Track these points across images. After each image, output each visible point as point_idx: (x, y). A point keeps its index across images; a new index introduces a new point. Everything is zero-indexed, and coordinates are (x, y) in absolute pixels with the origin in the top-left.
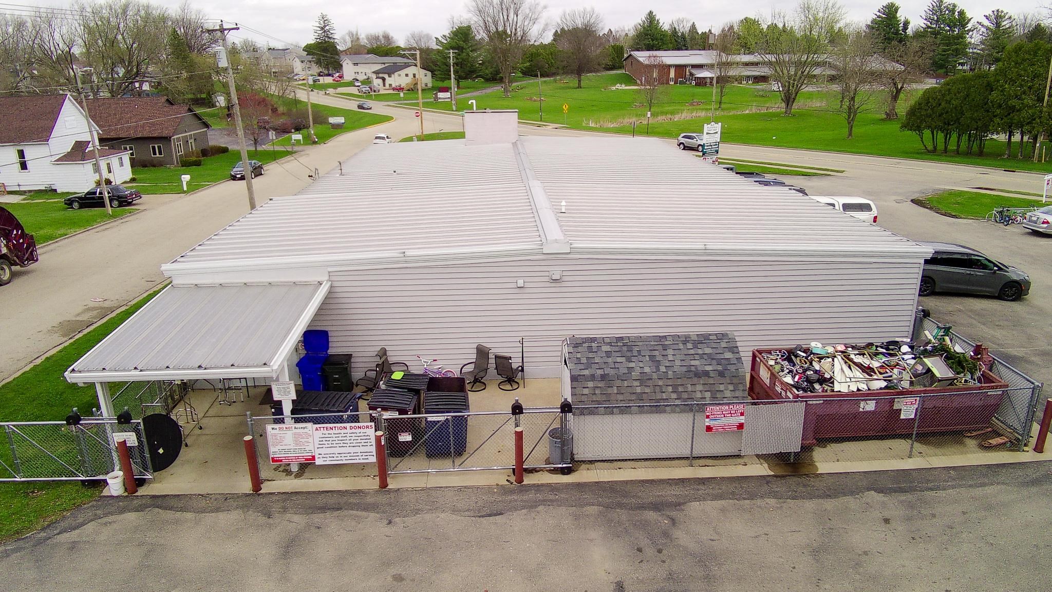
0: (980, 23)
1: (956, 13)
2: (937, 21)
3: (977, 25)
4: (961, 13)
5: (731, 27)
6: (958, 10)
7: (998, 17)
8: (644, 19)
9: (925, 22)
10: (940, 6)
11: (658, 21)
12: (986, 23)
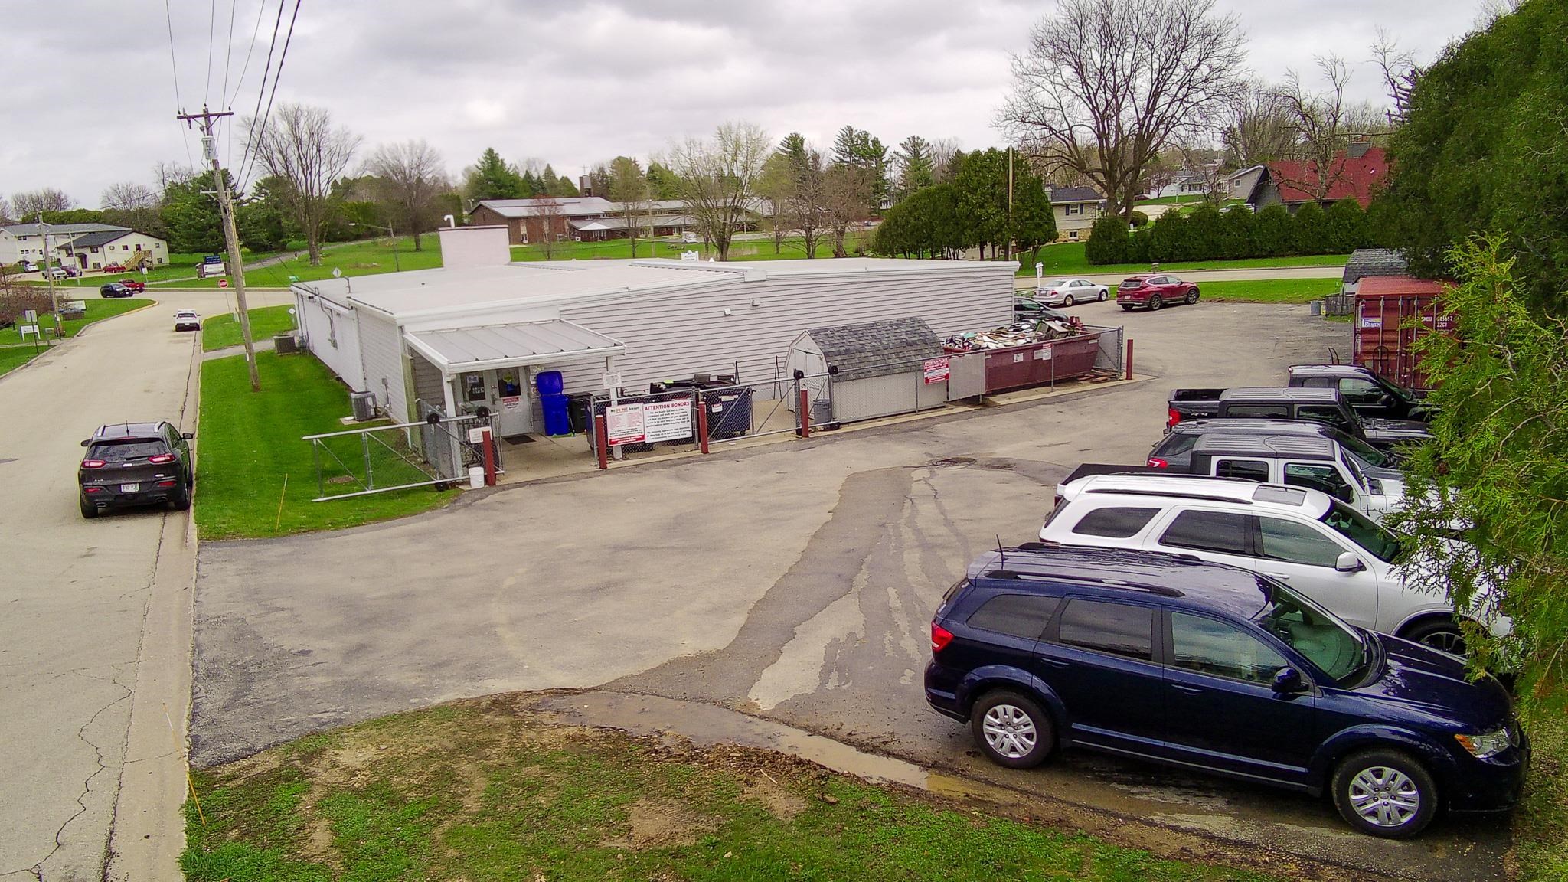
0: (897, 153)
1: (870, 143)
2: (851, 153)
3: (895, 156)
4: (876, 142)
5: (602, 170)
6: (871, 138)
7: (915, 145)
8: (482, 160)
9: (837, 155)
10: (851, 135)
11: (502, 161)
12: (903, 152)
